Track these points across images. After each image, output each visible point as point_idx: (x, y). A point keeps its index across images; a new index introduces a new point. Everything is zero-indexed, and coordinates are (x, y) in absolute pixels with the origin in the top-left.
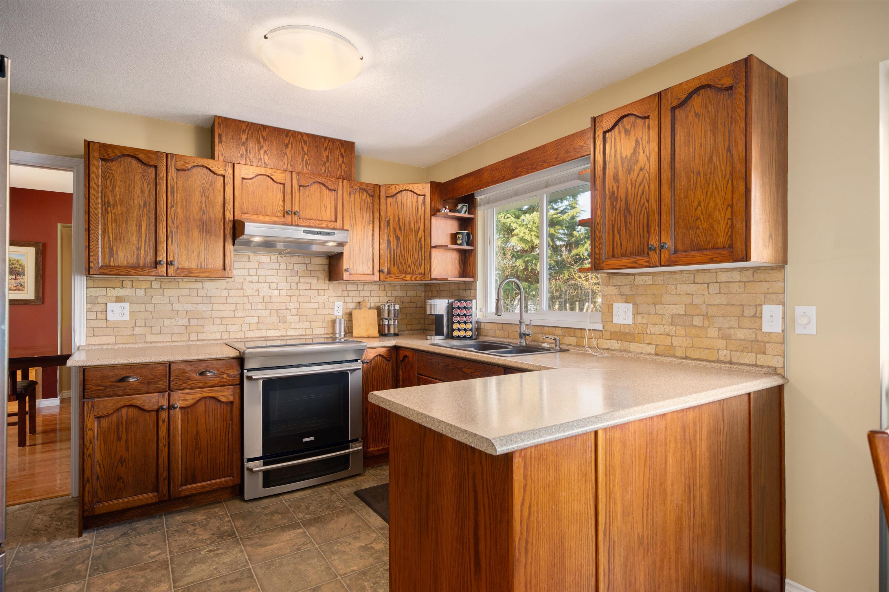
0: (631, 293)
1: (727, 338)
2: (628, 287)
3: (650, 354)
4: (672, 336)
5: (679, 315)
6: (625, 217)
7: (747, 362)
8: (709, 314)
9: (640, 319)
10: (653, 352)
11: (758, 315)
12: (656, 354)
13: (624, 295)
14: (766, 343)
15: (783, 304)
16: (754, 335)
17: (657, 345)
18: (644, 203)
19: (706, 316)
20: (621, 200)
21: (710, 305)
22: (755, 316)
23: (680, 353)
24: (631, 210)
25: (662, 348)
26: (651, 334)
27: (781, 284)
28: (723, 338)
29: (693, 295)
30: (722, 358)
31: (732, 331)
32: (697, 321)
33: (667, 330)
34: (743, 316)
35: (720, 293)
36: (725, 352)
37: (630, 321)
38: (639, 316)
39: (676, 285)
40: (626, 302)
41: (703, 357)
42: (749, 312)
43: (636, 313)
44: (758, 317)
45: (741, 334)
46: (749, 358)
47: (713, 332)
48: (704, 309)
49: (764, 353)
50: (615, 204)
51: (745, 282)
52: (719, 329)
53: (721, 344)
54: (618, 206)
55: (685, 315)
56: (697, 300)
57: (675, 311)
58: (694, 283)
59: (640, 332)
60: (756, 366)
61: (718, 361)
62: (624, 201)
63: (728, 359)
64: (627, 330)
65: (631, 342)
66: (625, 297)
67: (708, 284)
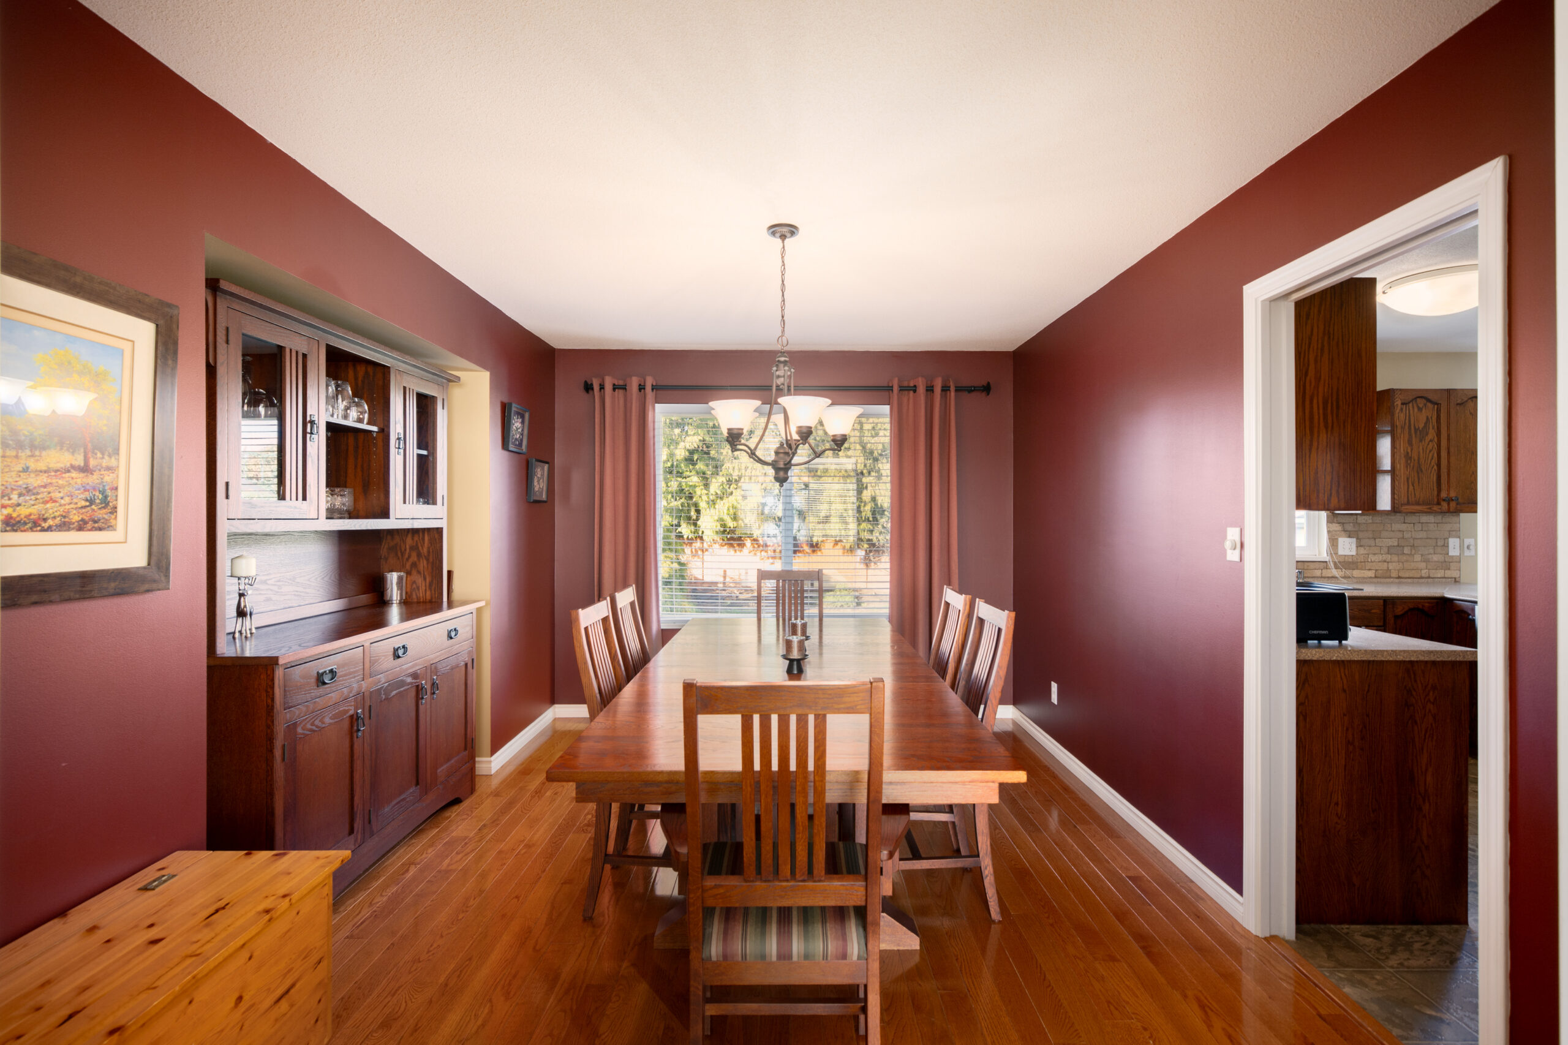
0: (1354, 529)
1: (1427, 561)
2: (1351, 524)
3: (1371, 578)
4: (1388, 562)
5: (1394, 546)
6: (1418, 473)
7: (1439, 576)
8: (1415, 545)
9: (1362, 551)
10: (1373, 576)
11: (1446, 545)
12: (1376, 577)
13: (1347, 531)
14: (1450, 562)
15: (1459, 537)
16: (1443, 558)
17: (1376, 570)
18: (1434, 466)
19: (1413, 546)
20: (1414, 460)
21: (1417, 539)
22: (1444, 546)
23: (1394, 574)
24: (1423, 469)
25: (1380, 572)
26: (1371, 562)
27: (1458, 525)
28: (1424, 562)
29: (1403, 531)
30: (1423, 575)
31: (1430, 556)
32: (1407, 550)
33: (1384, 558)
34: (1437, 546)
35: (1422, 530)
36: (1426, 571)
37: (1354, 553)
38: (1362, 548)
39: (1391, 524)
40: (1349, 537)
41: (1411, 576)
42: (1440, 543)
43: (1359, 546)
44: (1446, 546)
45: (1435, 558)
46: (1440, 573)
47: (1418, 558)
48: (1412, 541)
49: (1449, 569)
50: (1409, 462)
51: (1437, 523)
52: (1422, 555)
53: (1423, 565)
54: (1412, 464)
55: (1398, 546)
56: (1407, 535)
57: (1390, 544)
58: (1404, 523)
59: (1363, 560)
60: (1445, 578)
61: (1421, 578)
62: (1416, 461)
63: (1427, 575)
64: (1350, 560)
65: (1354, 569)
66: (1348, 533)
67: (1414, 524)
